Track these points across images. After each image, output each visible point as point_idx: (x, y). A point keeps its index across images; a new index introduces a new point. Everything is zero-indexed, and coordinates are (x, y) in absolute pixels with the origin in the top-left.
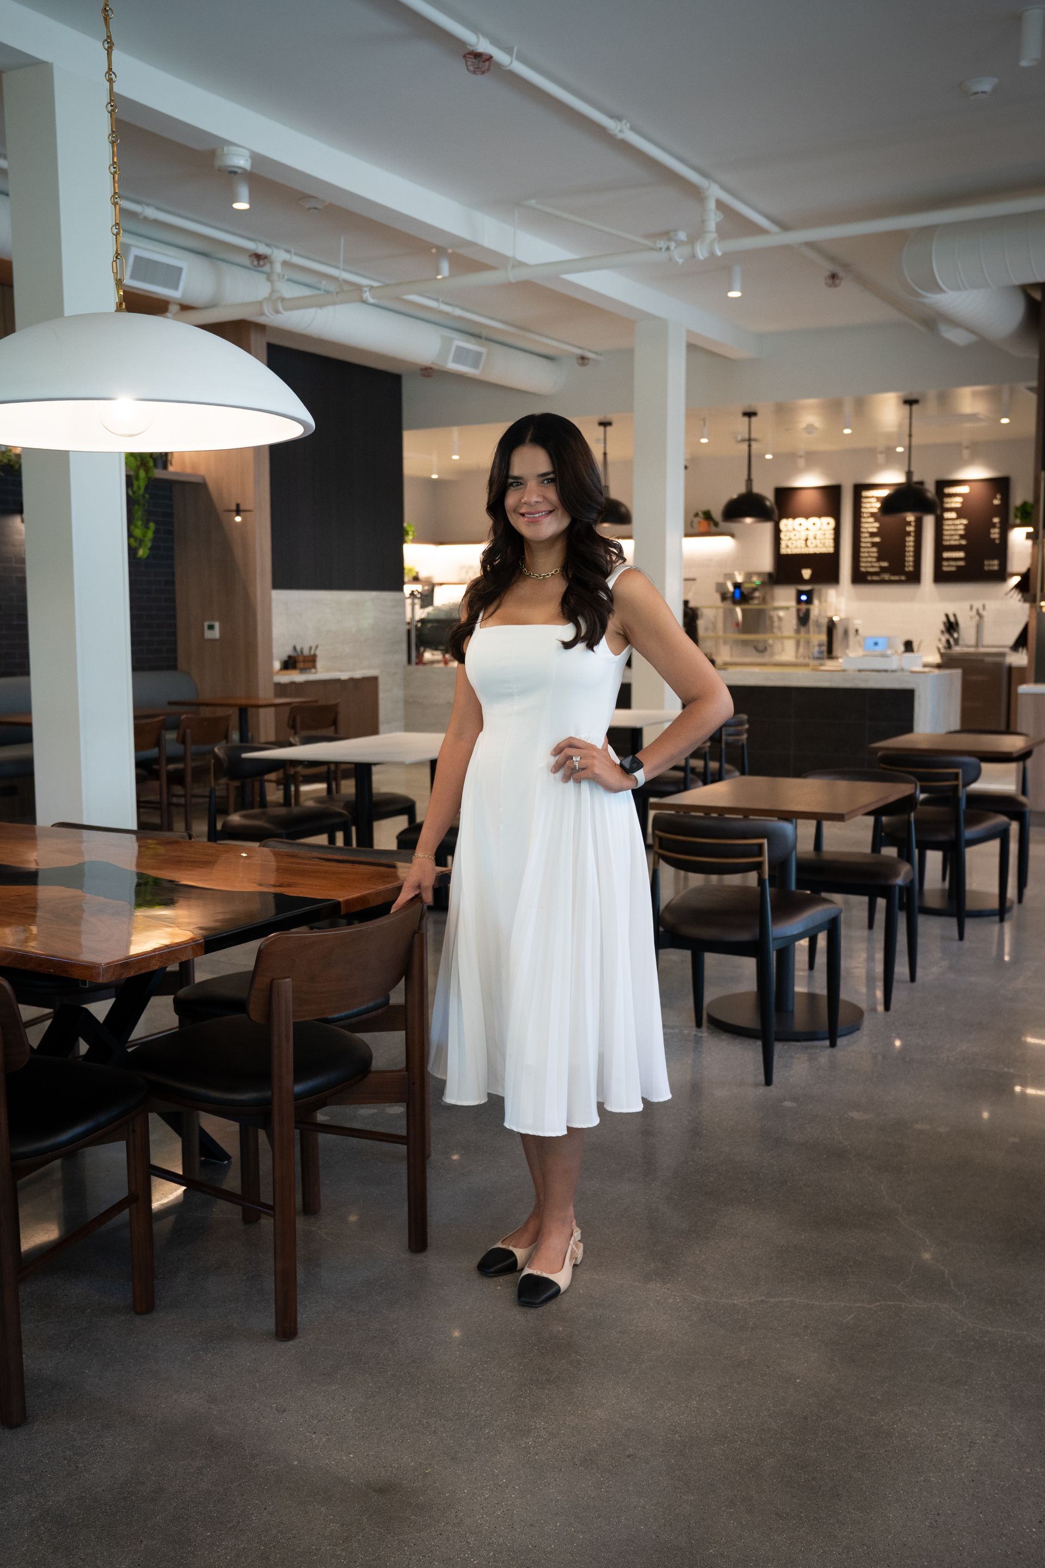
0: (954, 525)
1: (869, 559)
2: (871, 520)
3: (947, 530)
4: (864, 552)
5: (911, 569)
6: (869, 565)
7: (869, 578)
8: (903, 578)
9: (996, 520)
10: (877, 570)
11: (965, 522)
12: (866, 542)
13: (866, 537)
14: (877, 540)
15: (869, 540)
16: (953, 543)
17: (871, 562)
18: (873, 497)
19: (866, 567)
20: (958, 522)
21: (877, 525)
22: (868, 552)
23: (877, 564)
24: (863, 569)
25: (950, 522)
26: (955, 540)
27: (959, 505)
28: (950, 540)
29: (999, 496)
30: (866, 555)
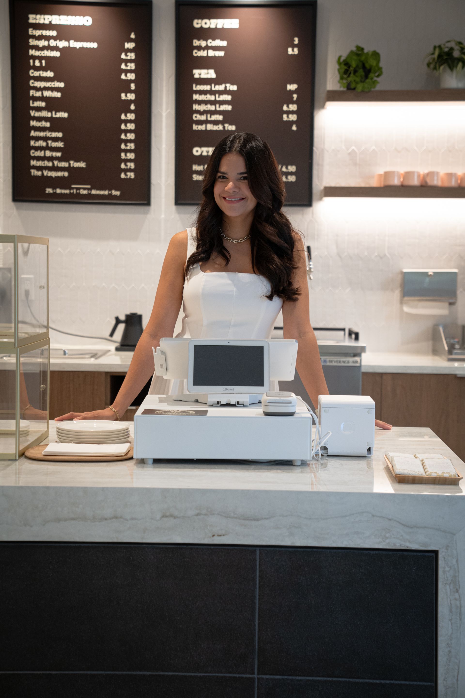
0: (212, 92)
1: (48, 154)
2: (50, 74)
3: (200, 102)
4: (37, 139)
5: (131, 175)
6: (50, 164)
7: (49, 190)
8: (115, 193)
9: (292, 87)
10: (66, 174)
11: (234, 88)
12: (39, 119)
13: (39, 109)
14: (65, 115)
15: (45, 114)
16: (210, 127)
17: (51, 159)
18: (50, 26)
19: (39, 168)
20: (221, 88)
21: (62, 85)
22: (45, 139)
23: (64, 164)
24: (35, 173)
25: (207, 88)
26: (216, 123)
27: (221, 54)
28: (206, 122)
29: (296, 41)
30: (42, 144)
